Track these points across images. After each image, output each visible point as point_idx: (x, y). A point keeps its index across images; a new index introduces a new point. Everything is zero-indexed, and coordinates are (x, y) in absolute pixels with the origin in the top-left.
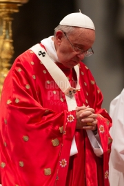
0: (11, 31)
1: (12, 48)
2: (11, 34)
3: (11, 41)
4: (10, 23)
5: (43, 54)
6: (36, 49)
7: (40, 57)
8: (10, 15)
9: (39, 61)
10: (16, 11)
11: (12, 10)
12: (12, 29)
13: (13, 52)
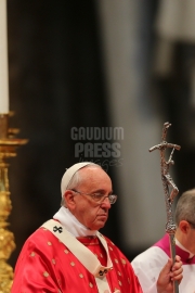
0: (7, 180)
1: (10, 202)
2: (7, 185)
3: (8, 193)
4: (6, 170)
5: (59, 230)
6: (49, 225)
7: (57, 234)
8: (5, 160)
9: (57, 239)
10: (13, 155)
11: (8, 154)
12: (9, 178)
13: (11, 207)
